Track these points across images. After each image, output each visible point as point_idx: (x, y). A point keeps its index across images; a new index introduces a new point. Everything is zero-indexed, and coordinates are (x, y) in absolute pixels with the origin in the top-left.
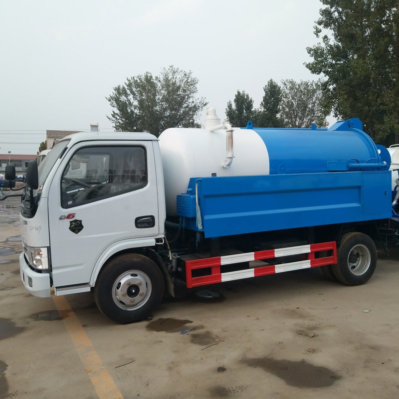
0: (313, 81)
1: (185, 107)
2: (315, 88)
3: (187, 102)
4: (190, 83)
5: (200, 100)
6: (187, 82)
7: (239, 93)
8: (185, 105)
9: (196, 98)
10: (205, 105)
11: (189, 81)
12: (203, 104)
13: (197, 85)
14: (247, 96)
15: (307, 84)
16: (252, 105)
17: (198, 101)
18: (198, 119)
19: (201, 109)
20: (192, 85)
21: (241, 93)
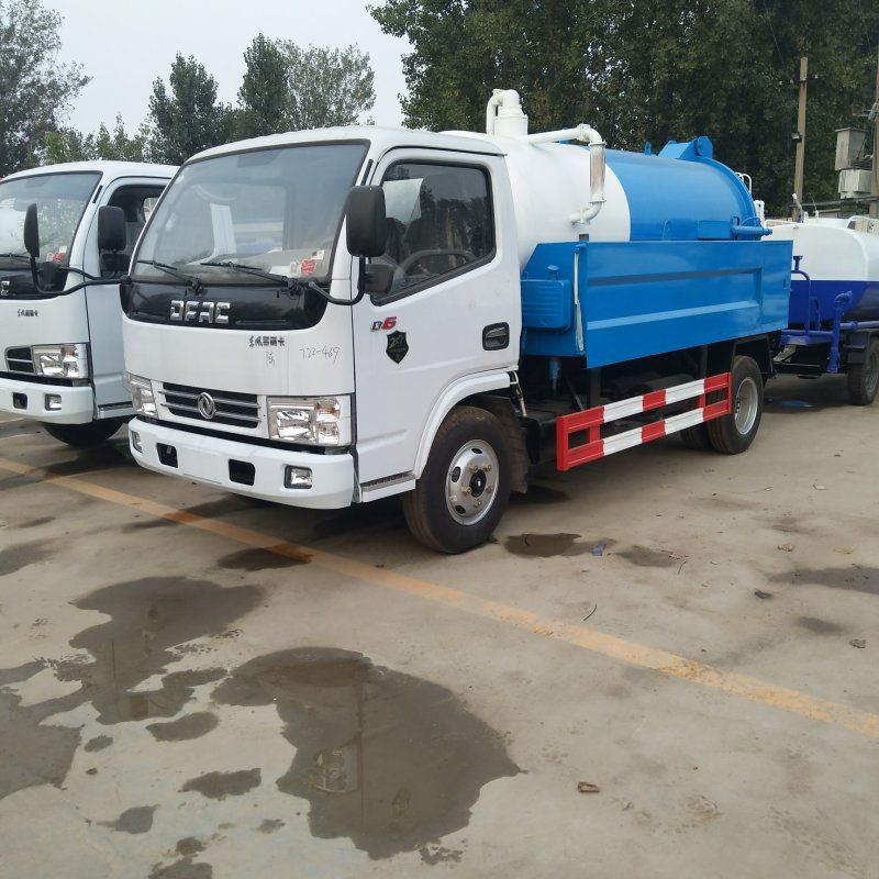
0: (337, 50)
1: (28, 86)
2: (341, 67)
3: (32, 73)
4: (41, 23)
5: (69, 68)
6: (30, 18)
7: (180, 60)
8: (28, 80)
9: (59, 63)
10: (83, 83)
11: (36, 17)
12: (77, 79)
13: (58, 30)
14: (202, 69)
15: (323, 56)
16: (214, 93)
17: (65, 73)
18: (65, 117)
19: (73, 92)
20: (44, 28)
21: (186, 60)
